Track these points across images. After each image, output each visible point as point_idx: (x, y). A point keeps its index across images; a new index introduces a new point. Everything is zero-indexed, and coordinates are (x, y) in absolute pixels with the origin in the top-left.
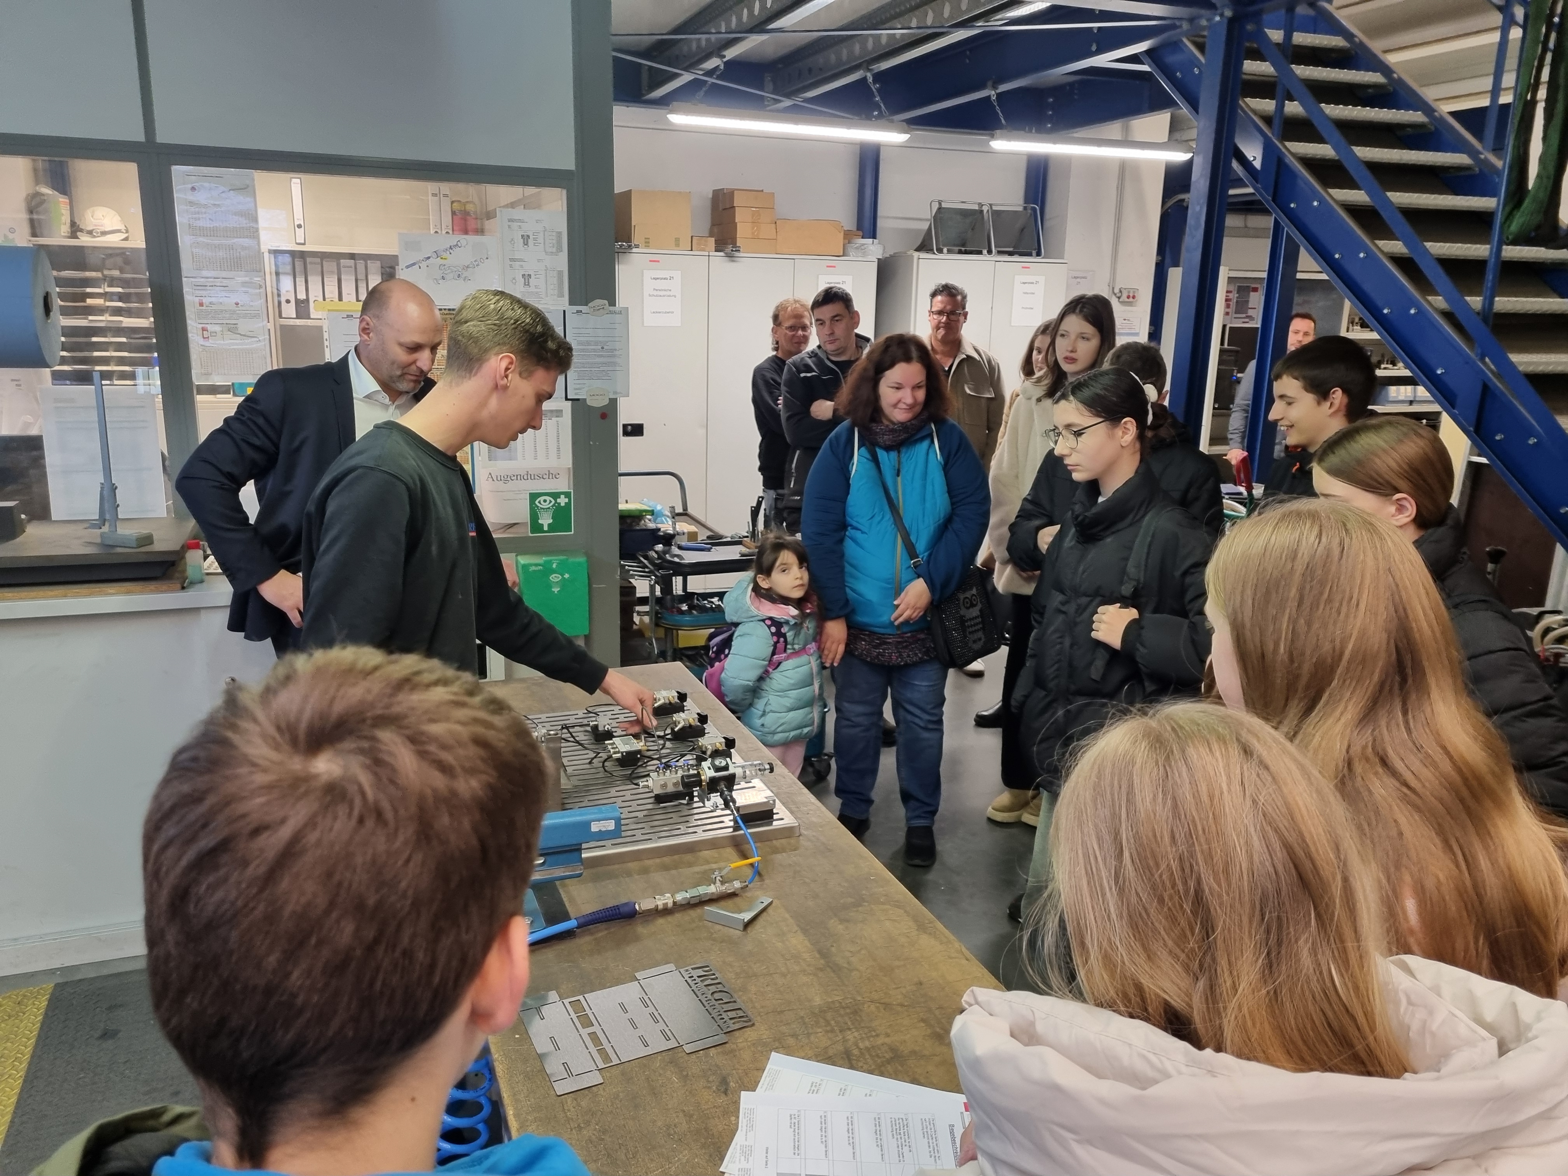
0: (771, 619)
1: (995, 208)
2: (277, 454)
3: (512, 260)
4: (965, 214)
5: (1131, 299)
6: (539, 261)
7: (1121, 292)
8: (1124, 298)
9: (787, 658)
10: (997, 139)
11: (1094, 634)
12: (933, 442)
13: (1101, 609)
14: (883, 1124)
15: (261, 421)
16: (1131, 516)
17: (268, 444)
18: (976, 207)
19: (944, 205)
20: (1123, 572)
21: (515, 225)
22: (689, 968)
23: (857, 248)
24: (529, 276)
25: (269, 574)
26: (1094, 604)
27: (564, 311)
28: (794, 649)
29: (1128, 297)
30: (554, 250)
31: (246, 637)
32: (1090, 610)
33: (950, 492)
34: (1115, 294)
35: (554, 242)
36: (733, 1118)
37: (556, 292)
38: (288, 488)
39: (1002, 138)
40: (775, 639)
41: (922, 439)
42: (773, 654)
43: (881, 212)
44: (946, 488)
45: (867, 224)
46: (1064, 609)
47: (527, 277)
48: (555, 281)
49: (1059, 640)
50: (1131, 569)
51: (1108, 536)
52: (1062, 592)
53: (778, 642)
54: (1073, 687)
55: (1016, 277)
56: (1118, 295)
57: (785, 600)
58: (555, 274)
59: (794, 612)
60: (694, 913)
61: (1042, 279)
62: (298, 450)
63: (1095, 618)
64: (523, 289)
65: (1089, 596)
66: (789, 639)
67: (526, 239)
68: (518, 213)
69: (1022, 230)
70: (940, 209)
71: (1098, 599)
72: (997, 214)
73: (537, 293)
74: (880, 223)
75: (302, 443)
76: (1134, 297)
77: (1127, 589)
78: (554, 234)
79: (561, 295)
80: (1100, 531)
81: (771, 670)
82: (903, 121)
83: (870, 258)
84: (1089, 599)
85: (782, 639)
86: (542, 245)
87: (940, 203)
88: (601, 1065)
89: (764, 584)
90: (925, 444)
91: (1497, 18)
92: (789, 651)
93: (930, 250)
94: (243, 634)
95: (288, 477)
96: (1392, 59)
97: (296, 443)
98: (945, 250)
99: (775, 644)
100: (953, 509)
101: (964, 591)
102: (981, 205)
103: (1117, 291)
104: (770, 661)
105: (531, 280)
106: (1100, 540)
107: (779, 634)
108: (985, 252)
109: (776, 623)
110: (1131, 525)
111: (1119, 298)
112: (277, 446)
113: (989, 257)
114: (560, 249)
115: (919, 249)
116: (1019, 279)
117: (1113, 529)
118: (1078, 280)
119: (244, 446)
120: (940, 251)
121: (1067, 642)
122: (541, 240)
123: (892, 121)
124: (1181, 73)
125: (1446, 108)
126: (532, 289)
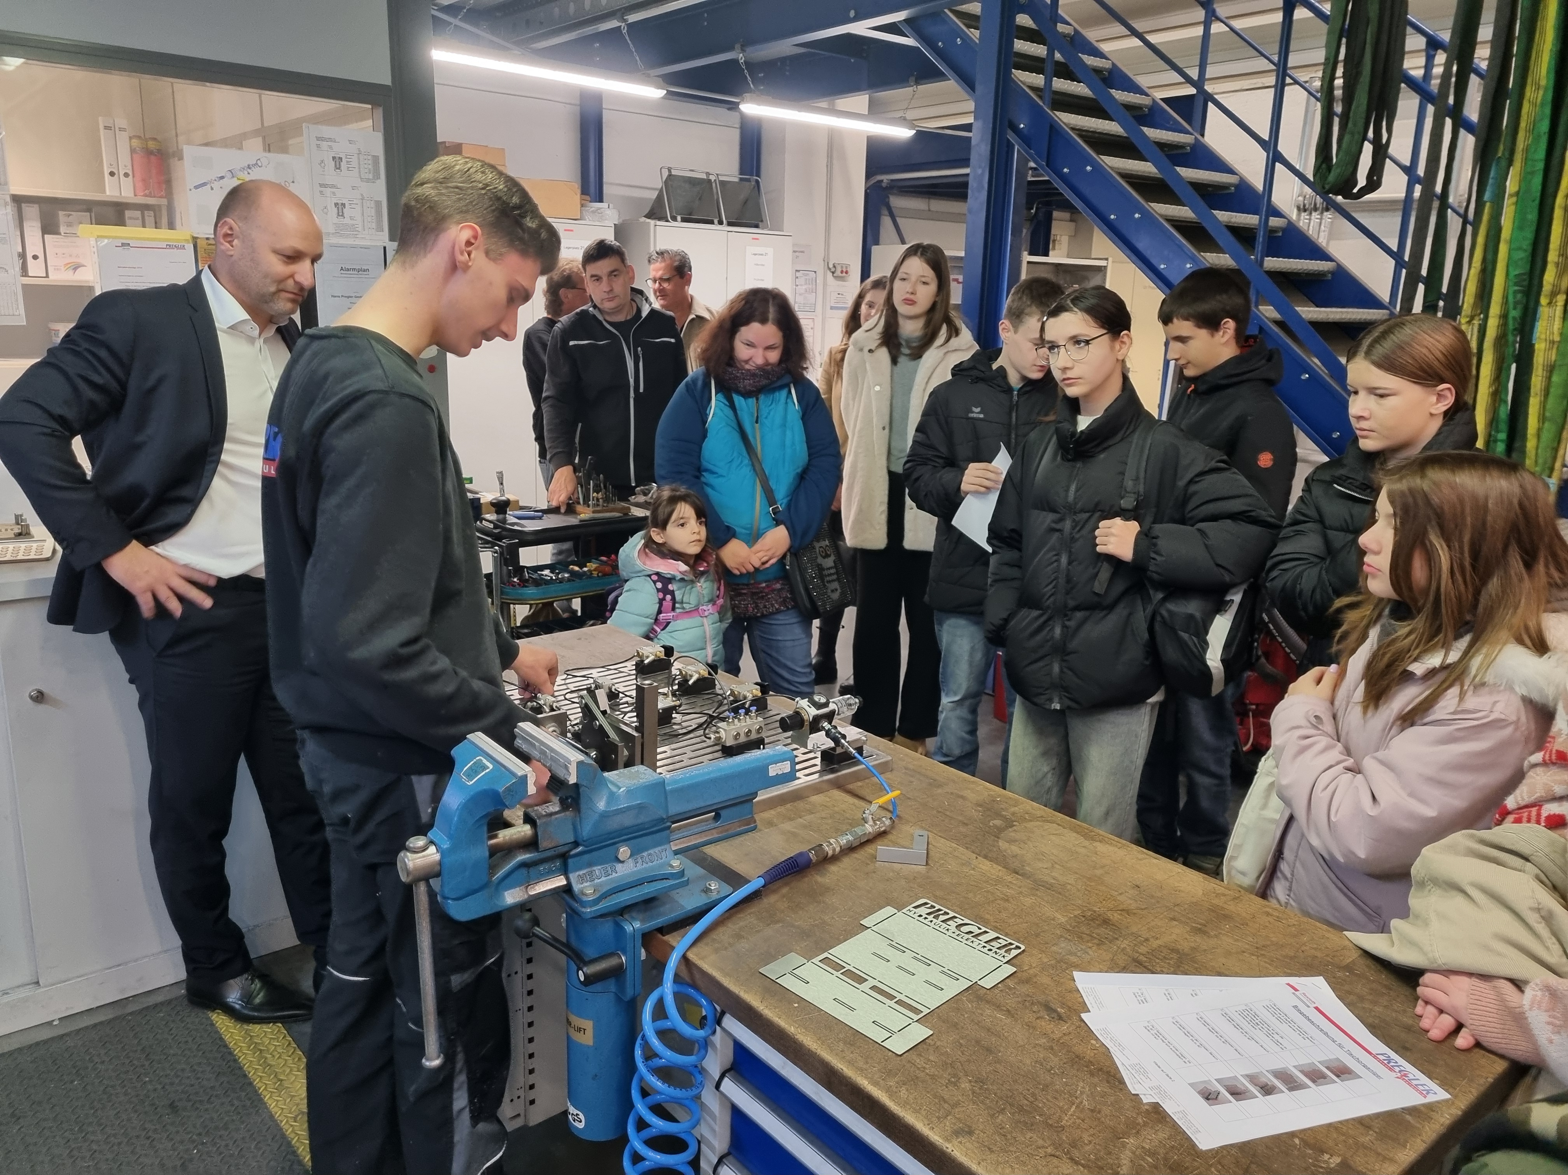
0: (657, 574)
1: (721, 178)
2: (124, 396)
3: (321, 185)
4: (693, 182)
5: (844, 274)
6: (353, 188)
7: (834, 267)
8: (838, 273)
9: (675, 618)
10: (747, 102)
11: (1099, 549)
12: (790, 392)
13: (1102, 524)
14: (1235, 1018)
15: (103, 353)
16: (1122, 432)
17: (114, 385)
18: (704, 176)
19: (674, 172)
20: (1121, 486)
21: (324, 145)
22: (910, 907)
23: (593, 212)
24: (343, 205)
25: (120, 546)
26: (1094, 519)
27: (385, 248)
28: (683, 608)
29: (842, 272)
30: (371, 176)
31: (75, 630)
32: (1088, 527)
33: (808, 442)
34: (830, 269)
35: (370, 167)
36: (1093, 1042)
37: (374, 225)
38: (140, 438)
39: (752, 101)
40: (661, 595)
41: (781, 388)
42: (660, 612)
43: (606, 178)
44: (804, 438)
45: (592, 189)
46: (1058, 526)
47: (340, 207)
48: (373, 212)
49: (1055, 558)
50: (1129, 484)
51: (1100, 452)
52: (1053, 510)
53: (664, 599)
54: (1072, 603)
55: (747, 247)
56: (833, 270)
57: (677, 555)
58: (373, 204)
59: (683, 567)
60: (861, 855)
61: (770, 251)
62: (152, 390)
63: (1097, 532)
64: (336, 220)
65: (1088, 512)
66: (678, 597)
67: (337, 161)
68: (327, 131)
69: (745, 203)
70: (670, 175)
71: (1097, 514)
72: (723, 184)
73: (353, 225)
74: (606, 189)
75: (160, 381)
76: (847, 272)
77: (1127, 503)
78: (370, 157)
79: (380, 229)
80: (1092, 448)
81: (658, 630)
82: (658, 76)
83: (607, 223)
84: (1088, 515)
85: (669, 597)
86: (357, 170)
87: (669, 170)
88: (916, 1017)
89: (658, 539)
90: (784, 393)
91: (1200, 14)
92: (678, 611)
93: (664, 218)
94: (71, 627)
95: (140, 424)
96: (1105, 47)
97: (150, 383)
98: (679, 218)
99: (661, 602)
100: (809, 460)
101: (818, 541)
102: (708, 174)
103: (831, 266)
104: (656, 620)
105: (345, 210)
106: (1092, 457)
107: (665, 591)
108: (716, 221)
109: (665, 580)
110: (1122, 439)
111: (833, 273)
112: (123, 386)
113: (720, 227)
114: (377, 176)
115: (650, 215)
116: (750, 250)
117: (1105, 445)
118: (797, 254)
119: (82, 386)
120: (674, 219)
121: (1064, 560)
122: (354, 163)
123: (649, 76)
124: (943, 43)
125: (1159, 95)
126: (347, 221)
